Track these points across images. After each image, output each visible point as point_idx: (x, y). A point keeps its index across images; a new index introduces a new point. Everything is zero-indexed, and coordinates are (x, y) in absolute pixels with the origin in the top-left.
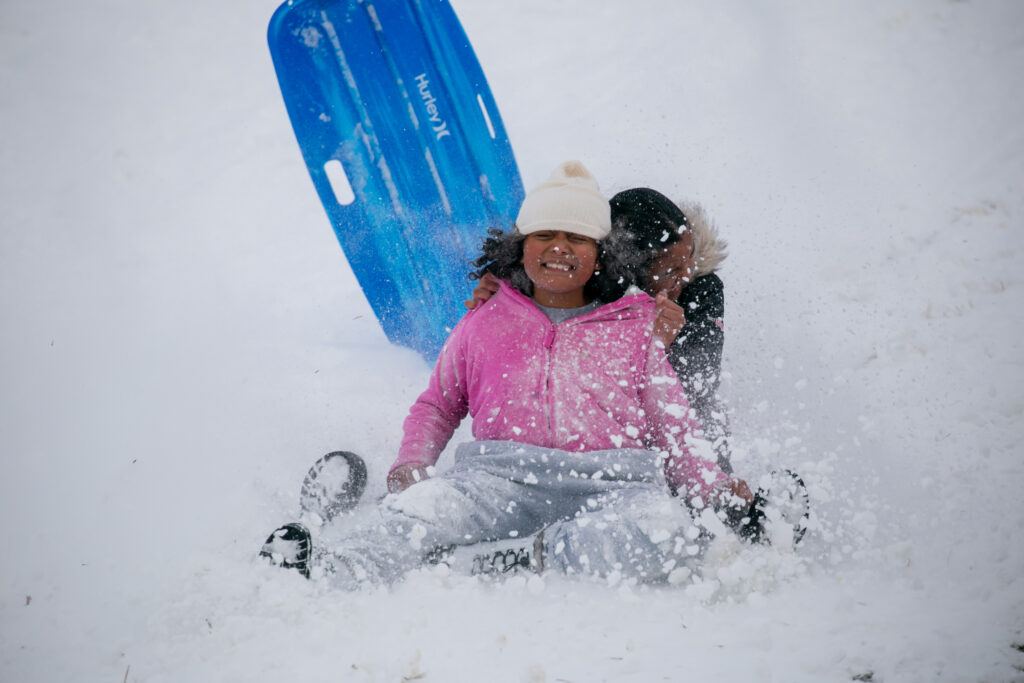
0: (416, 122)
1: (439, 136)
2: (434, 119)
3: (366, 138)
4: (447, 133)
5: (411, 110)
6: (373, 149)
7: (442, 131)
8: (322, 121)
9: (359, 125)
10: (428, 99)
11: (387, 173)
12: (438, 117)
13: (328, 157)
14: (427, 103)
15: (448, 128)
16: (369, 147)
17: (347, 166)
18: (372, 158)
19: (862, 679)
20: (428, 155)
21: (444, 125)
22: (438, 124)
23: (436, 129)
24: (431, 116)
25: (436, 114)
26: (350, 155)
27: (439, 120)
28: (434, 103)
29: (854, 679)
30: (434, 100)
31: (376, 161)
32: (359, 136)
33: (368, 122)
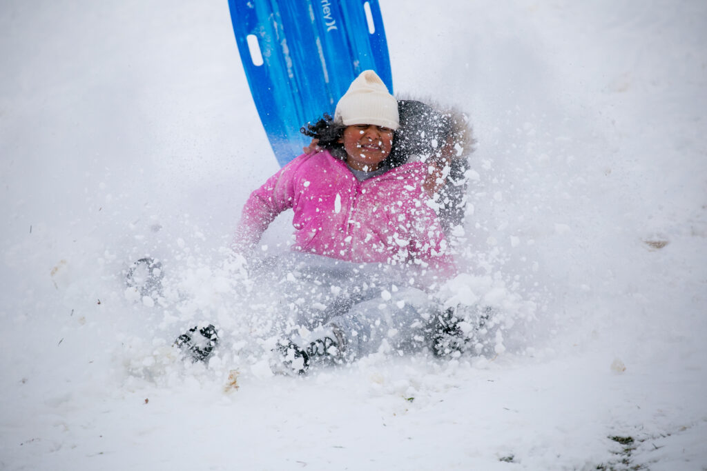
0: (313, 18)
1: (329, 29)
2: (327, 17)
3: (275, 24)
4: (335, 28)
5: (310, 9)
6: (279, 32)
7: (331, 26)
8: (248, 7)
9: (272, 15)
10: (325, 3)
11: (286, 50)
12: (330, 16)
13: (249, 32)
14: (323, 6)
15: (337, 24)
16: (277, 31)
17: (260, 40)
18: (278, 38)
19: (506, 460)
20: (318, 42)
21: (334, 22)
22: (329, 21)
23: (328, 24)
24: (326, 14)
25: (330, 14)
26: (263, 34)
27: (330, 18)
28: (328, 6)
29: (501, 460)
30: (329, 4)
31: (280, 41)
32: (270, 22)
33: (278, 14)
